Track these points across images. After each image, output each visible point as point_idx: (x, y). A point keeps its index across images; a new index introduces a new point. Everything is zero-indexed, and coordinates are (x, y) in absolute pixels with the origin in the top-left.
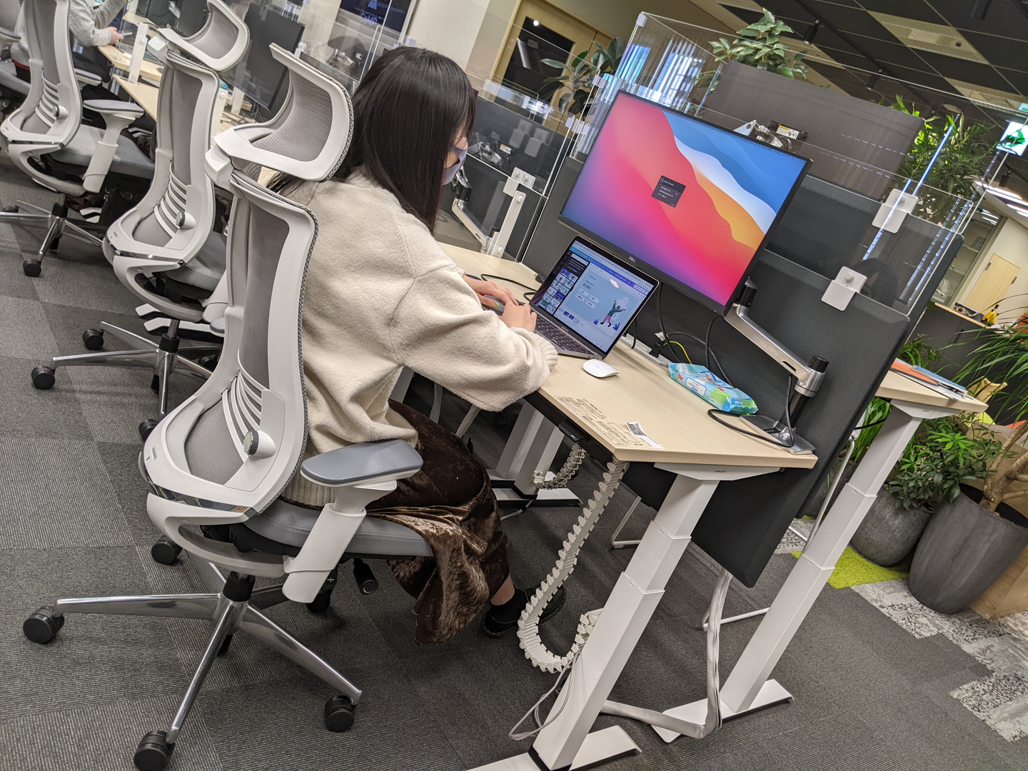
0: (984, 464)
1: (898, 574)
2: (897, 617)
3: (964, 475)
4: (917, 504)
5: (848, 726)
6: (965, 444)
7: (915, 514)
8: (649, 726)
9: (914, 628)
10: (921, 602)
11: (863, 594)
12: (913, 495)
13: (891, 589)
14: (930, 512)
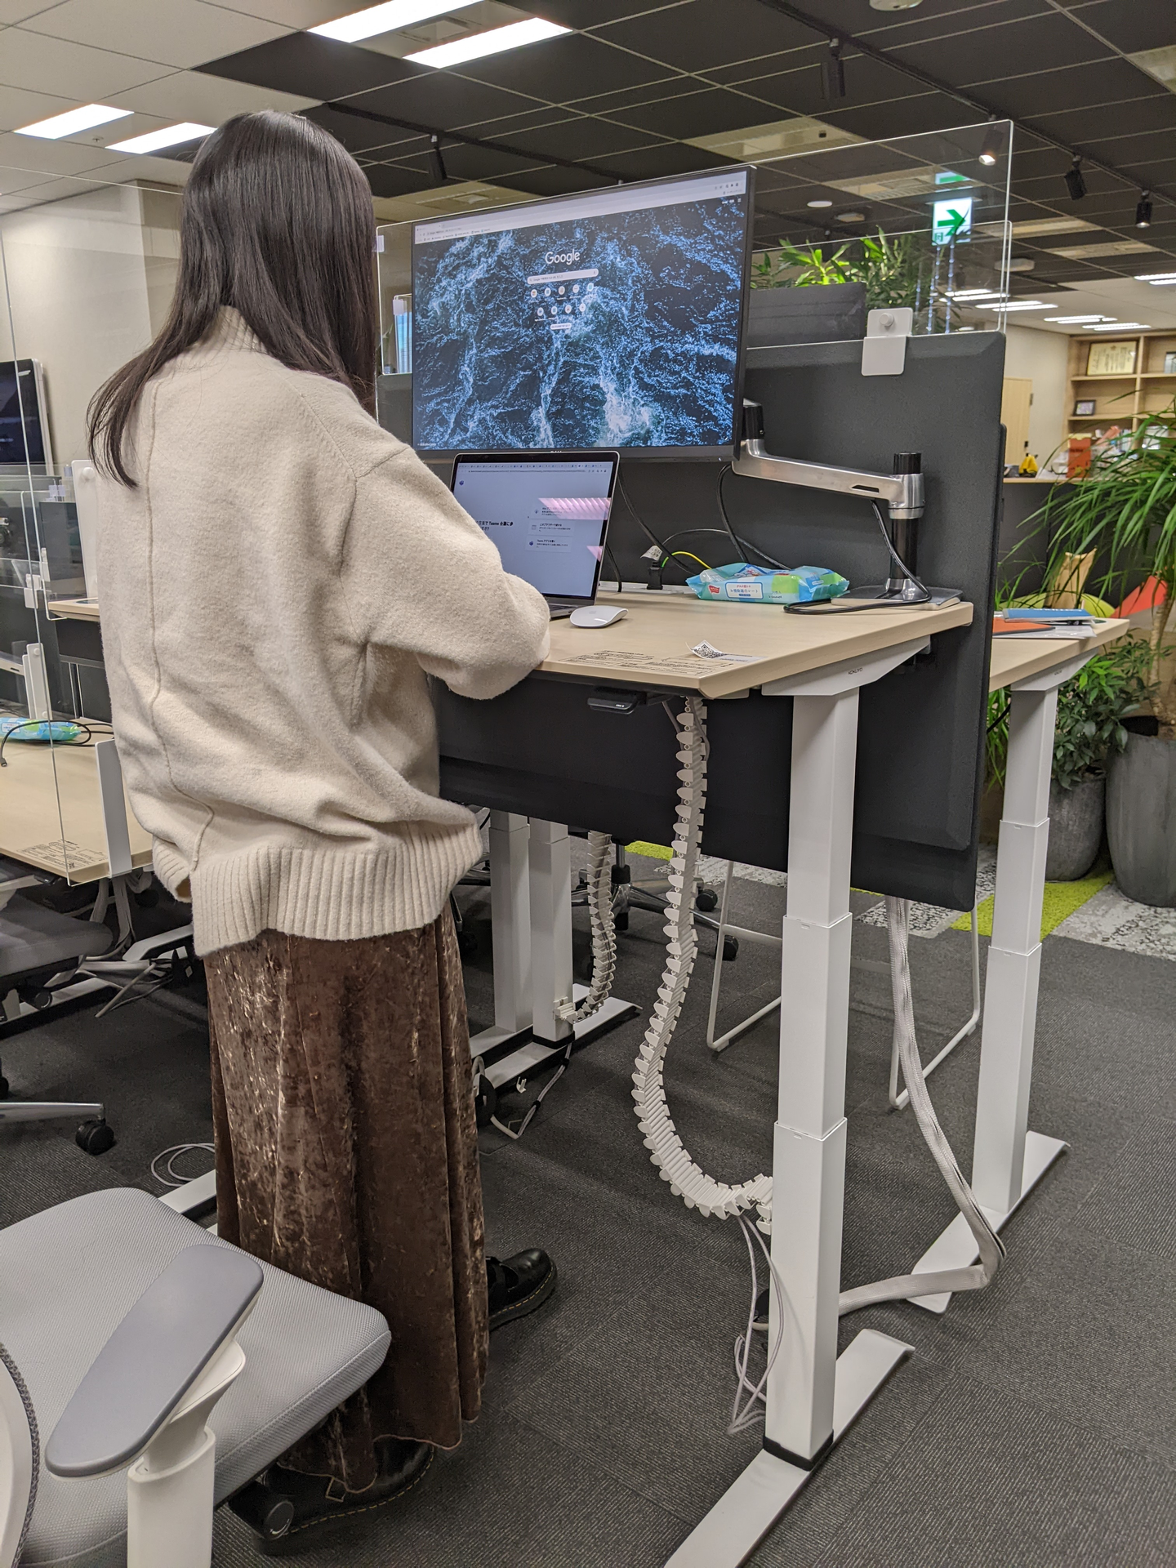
0: (1140, 681)
1: (1099, 880)
2: (1132, 943)
3: (1122, 707)
4: (1078, 776)
5: (1156, 1142)
6: (1101, 667)
7: (1083, 790)
8: (904, 1302)
9: (1161, 948)
10: (1151, 905)
11: (1072, 935)
12: (1068, 767)
13: (1104, 907)
14: (1100, 777)
